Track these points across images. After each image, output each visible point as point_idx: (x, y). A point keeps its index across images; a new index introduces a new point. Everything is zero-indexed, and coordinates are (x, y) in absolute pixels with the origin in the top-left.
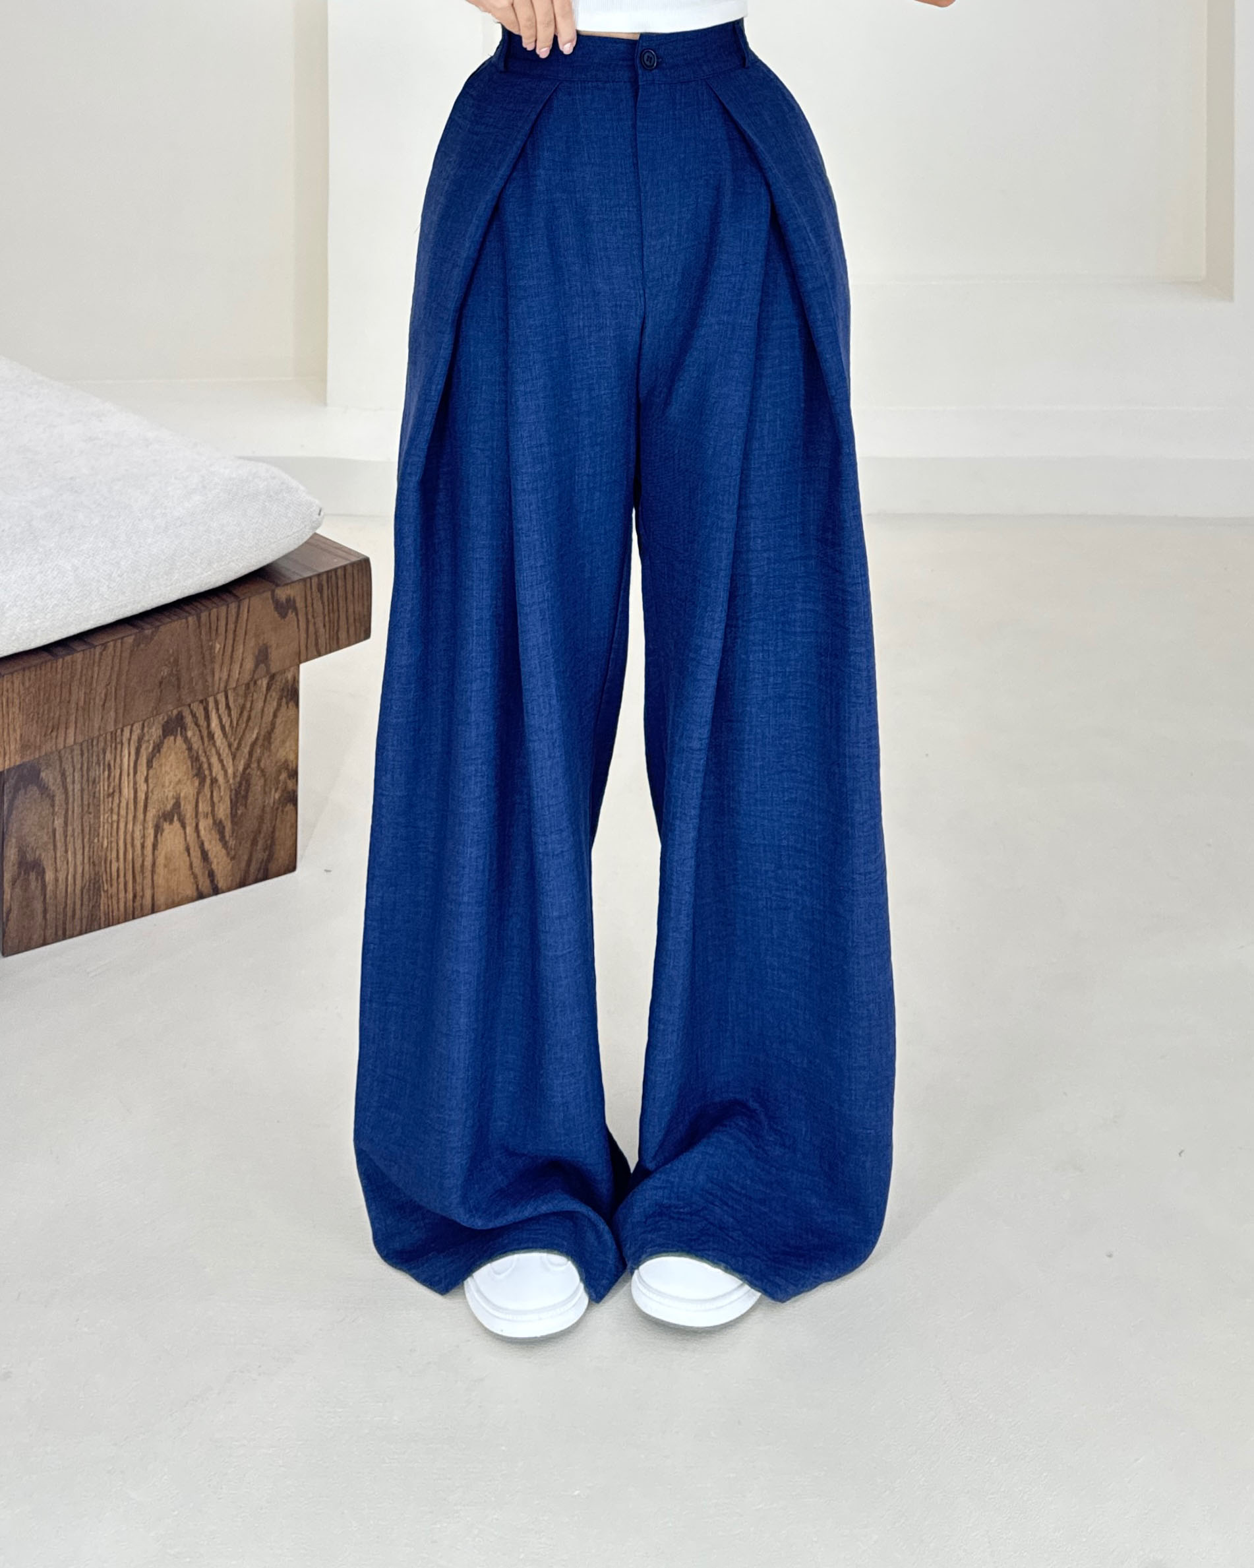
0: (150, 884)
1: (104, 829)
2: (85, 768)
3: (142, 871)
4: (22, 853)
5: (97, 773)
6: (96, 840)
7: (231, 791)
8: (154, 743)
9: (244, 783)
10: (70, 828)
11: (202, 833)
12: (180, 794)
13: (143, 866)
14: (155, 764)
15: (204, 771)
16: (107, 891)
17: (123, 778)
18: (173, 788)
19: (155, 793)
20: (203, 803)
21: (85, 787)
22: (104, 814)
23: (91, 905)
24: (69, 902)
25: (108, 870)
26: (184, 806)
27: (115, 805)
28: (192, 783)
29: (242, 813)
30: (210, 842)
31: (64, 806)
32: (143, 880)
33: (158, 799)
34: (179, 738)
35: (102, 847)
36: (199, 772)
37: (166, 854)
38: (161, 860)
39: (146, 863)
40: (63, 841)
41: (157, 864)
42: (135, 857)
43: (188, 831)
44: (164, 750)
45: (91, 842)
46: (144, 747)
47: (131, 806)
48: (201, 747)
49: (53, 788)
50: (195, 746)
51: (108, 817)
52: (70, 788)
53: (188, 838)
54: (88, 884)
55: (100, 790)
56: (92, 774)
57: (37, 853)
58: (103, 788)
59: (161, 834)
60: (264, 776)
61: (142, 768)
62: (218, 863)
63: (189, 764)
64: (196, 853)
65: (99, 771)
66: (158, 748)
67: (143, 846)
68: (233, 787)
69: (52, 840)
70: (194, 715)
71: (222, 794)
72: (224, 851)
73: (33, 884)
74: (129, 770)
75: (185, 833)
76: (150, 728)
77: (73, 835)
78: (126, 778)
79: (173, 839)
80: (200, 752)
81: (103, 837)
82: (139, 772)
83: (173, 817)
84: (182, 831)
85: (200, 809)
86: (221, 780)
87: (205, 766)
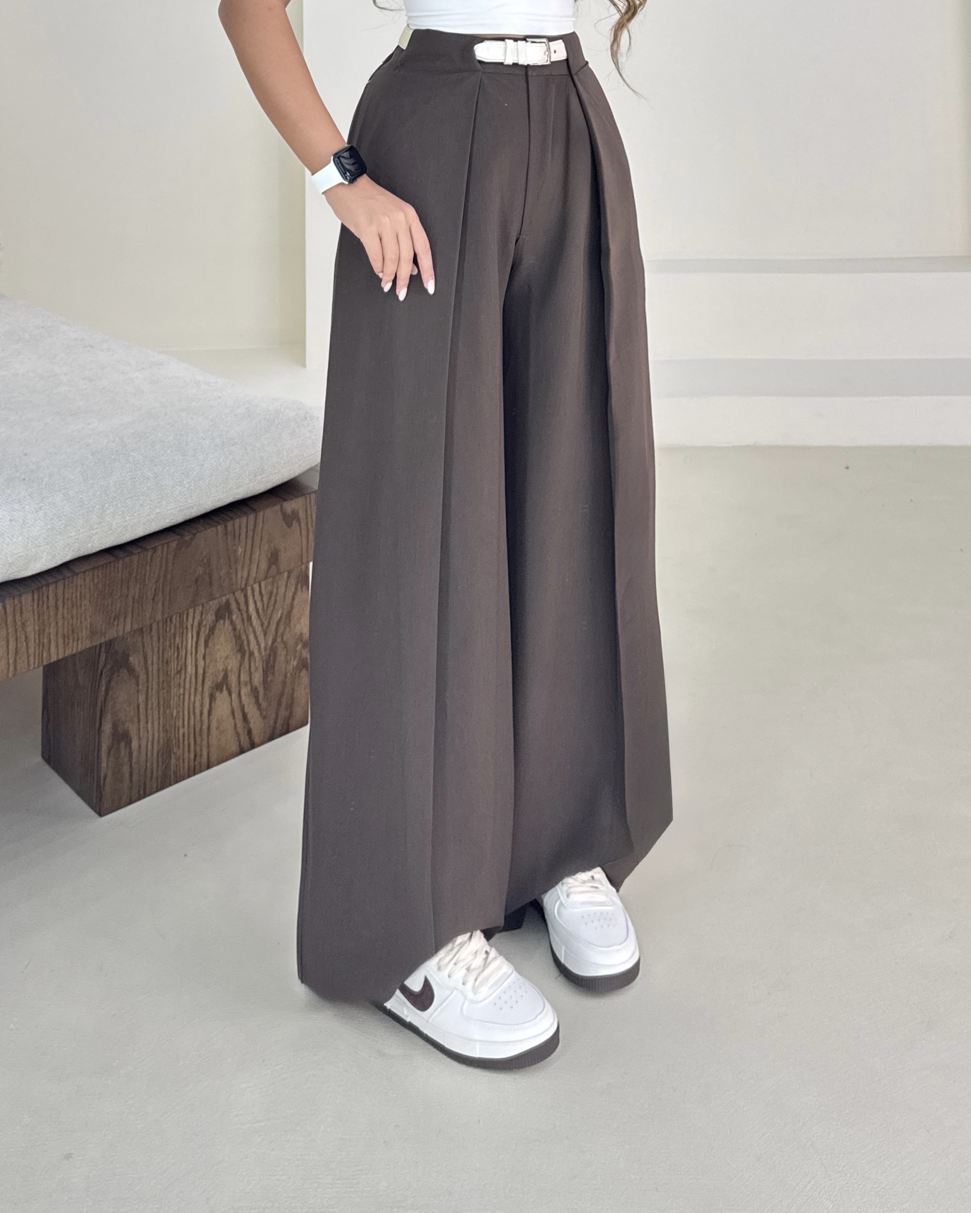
0: (206, 745)
1: (174, 701)
2: (161, 651)
3: (201, 735)
4: (115, 726)
5: (170, 654)
6: (168, 712)
7: (263, 662)
8: (210, 626)
9: (272, 654)
10: (150, 702)
11: (243, 698)
12: (227, 667)
13: (201, 729)
14: (210, 644)
15: (244, 649)
16: (175, 754)
17: (187, 656)
18: (224, 662)
19: (211, 667)
20: (243, 673)
21: (161, 666)
22: (174, 689)
23: (164, 767)
24: (149, 765)
25: (177, 735)
26: (231, 676)
27: (182, 680)
28: (236, 658)
29: (271, 681)
30: (249, 705)
31: (146, 685)
32: (202, 740)
33: (212, 673)
34: (227, 621)
35: (172, 715)
36: (241, 649)
37: (217, 719)
38: (214, 725)
39: (203, 727)
40: (145, 713)
41: (211, 727)
42: (196, 723)
43: (233, 697)
44: (216, 631)
45: (164, 712)
46: (203, 629)
47: (193, 680)
48: (242, 627)
49: (138, 669)
50: (238, 627)
51: (177, 691)
52: (150, 669)
53: (233, 703)
54: (161, 750)
55: (171, 669)
56: (165, 656)
57: (126, 726)
58: (173, 666)
59: (215, 702)
60: (286, 647)
61: (201, 649)
62: (254, 723)
63: (234, 642)
64: (239, 715)
65: (171, 653)
66: (212, 630)
67: (201, 714)
68: (264, 658)
69: (137, 714)
70: (237, 603)
71: (257, 665)
72: (258, 713)
73: (123, 753)
74: (192, 650)
75: (231, 699)
76: (207, 615)
77: (152, 708)
78: (190, 657)
79: (223, 706)
80: (242, 631)
81: (173, 708)
82: (199, 652)
83: (223, 687)
84: (228, 698)
85: (242, 679)
86: (256, 654)
87: (245, 643)
